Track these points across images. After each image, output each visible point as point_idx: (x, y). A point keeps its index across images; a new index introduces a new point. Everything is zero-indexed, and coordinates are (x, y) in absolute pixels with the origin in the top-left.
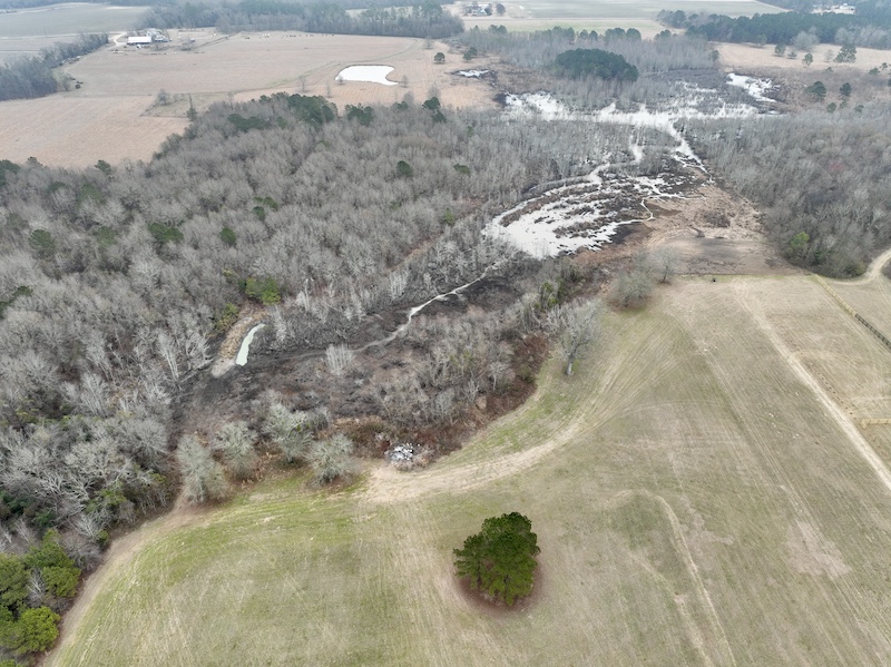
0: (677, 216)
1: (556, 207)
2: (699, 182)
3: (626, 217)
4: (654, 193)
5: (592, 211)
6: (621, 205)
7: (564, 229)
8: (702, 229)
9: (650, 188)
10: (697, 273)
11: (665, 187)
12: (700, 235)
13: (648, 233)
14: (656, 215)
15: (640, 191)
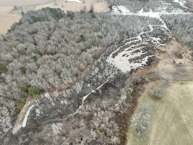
0: (166, 54)
1: (129, 50)
2: (171, 39)
3: (150, 54)
4: (158, 44)
5: (140, 52)
6: (149, 49)
7: (132, 59)
8: (174, 59)
9: (156, 41)
10: (176, 80)
11: (161, 41)
12: (174, 62)
13: (158, 61)
14: (160, 53)
15: (154, 43)
